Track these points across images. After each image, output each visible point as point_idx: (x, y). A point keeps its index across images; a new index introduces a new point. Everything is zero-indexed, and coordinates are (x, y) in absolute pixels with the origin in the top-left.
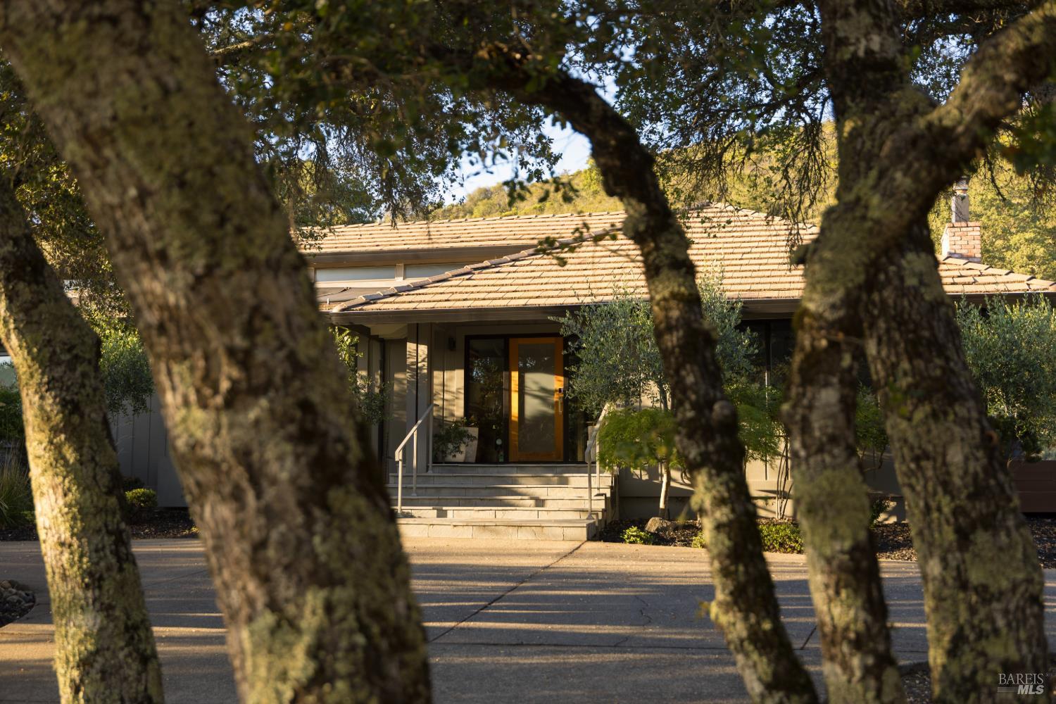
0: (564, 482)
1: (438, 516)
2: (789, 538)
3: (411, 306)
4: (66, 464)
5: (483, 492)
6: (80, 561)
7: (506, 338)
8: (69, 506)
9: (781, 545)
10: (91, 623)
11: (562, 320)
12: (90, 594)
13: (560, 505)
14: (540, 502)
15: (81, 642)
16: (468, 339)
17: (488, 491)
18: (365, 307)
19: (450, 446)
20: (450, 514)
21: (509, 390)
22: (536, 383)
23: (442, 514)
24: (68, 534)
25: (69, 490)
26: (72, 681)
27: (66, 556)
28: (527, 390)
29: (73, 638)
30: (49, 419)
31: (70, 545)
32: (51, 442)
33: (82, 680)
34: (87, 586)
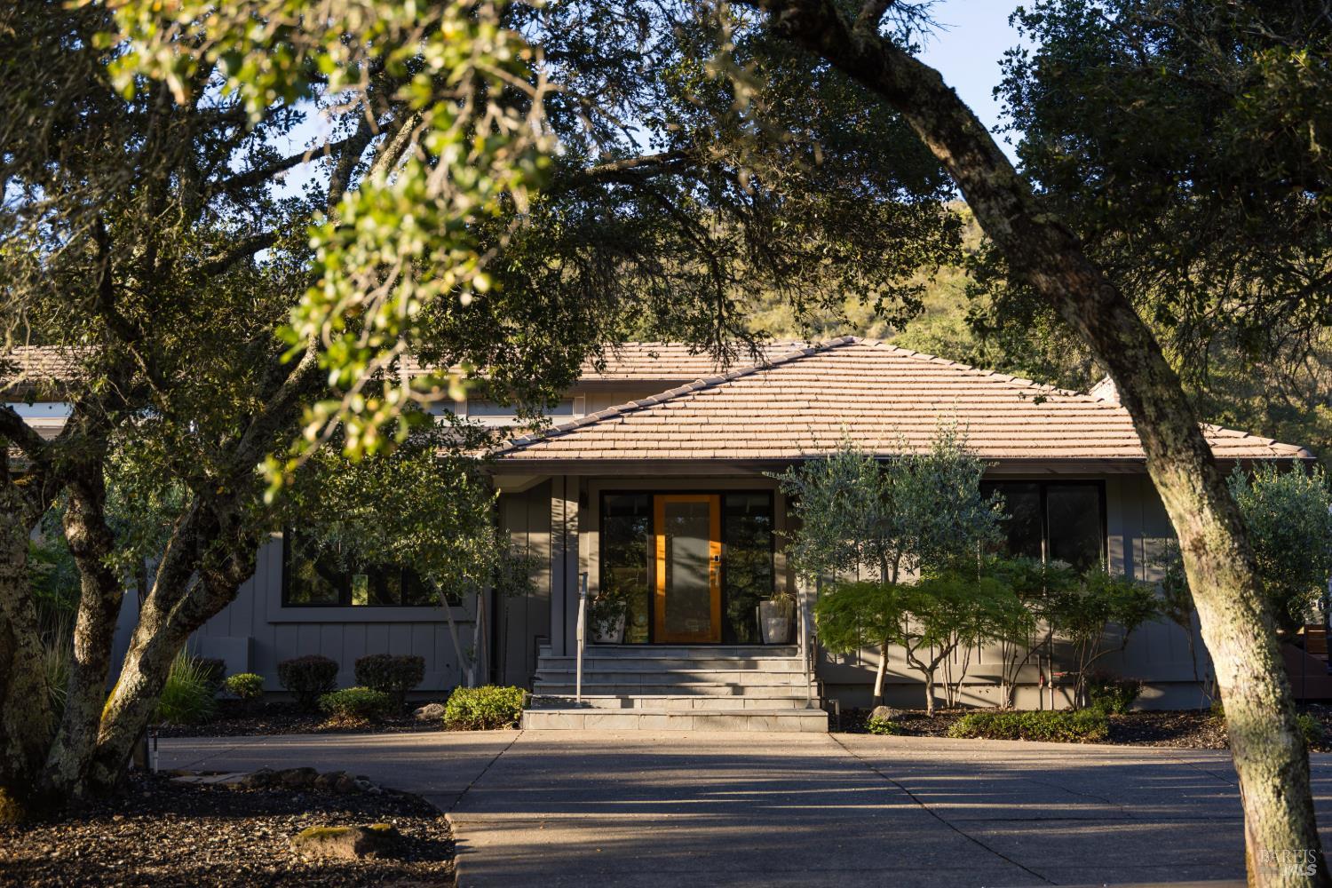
0: (752, 665)
1: (623, 706)
2: (1062, 726)
3: (574, 455)
4: (1254, 614)
5: (662, 677)
6: (1274, 692)
7: (651, 494)
8: (1261, 647)
9: (1052, 734)
10: (1285, 740)
11: (780, 477)
12: (1282, 717)
13: (763, 693)
14: (737, 690)
15: (1280, 756)
16: (603, 493)
17: (667, 677)
18: (515, 454)
19: (605, 624)
20: (637, 703)
21: (654, 558)
22: (684, 549)
23: (627, 704)
24: (1262, 670)
25: (1259, 635)
26: (1275, 786)
27: (1262, 686)
28: (675, 559)
29: (1271, 753)
30: (1239, 577)
31: (1264, 679)
32: (1242, 596)
33: (1283, 787)
34: (1280, 712)
